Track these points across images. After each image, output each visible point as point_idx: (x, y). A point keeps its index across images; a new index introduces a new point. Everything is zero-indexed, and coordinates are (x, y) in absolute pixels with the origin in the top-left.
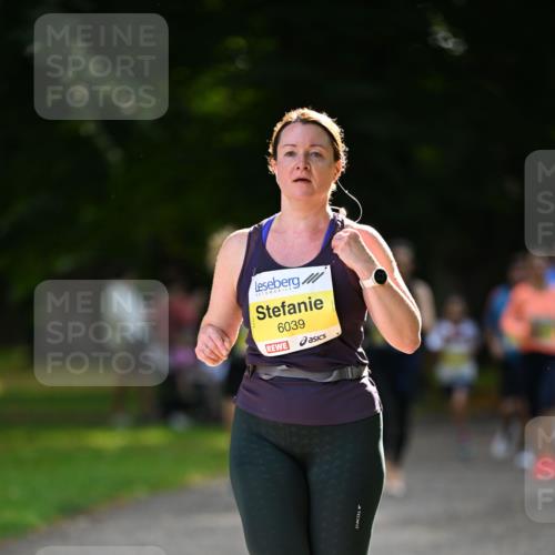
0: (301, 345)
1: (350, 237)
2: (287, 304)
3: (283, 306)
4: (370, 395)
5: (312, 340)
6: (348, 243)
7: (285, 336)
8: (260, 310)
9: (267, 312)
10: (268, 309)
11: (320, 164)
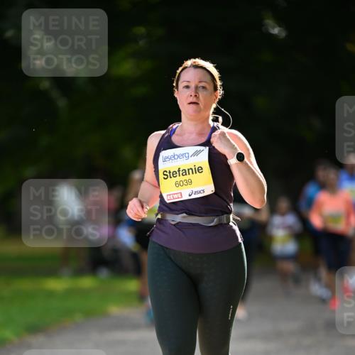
0: (190, 195)
1: (220, 134)
2: (181, 170)
3: (179, 171)
4: (234, 231)
5: (196, 193)
6: (219, 138)
7: (180, 189)
8: (165, 173)
9: (169, 175)
10: (170, 172)
11: (205, 93)
